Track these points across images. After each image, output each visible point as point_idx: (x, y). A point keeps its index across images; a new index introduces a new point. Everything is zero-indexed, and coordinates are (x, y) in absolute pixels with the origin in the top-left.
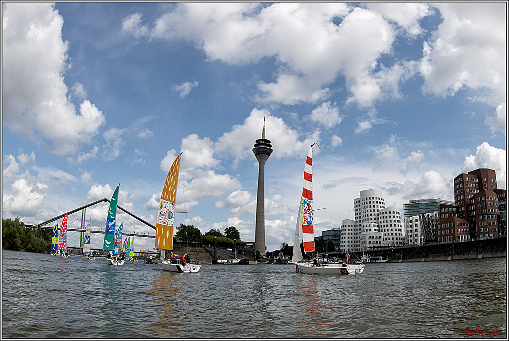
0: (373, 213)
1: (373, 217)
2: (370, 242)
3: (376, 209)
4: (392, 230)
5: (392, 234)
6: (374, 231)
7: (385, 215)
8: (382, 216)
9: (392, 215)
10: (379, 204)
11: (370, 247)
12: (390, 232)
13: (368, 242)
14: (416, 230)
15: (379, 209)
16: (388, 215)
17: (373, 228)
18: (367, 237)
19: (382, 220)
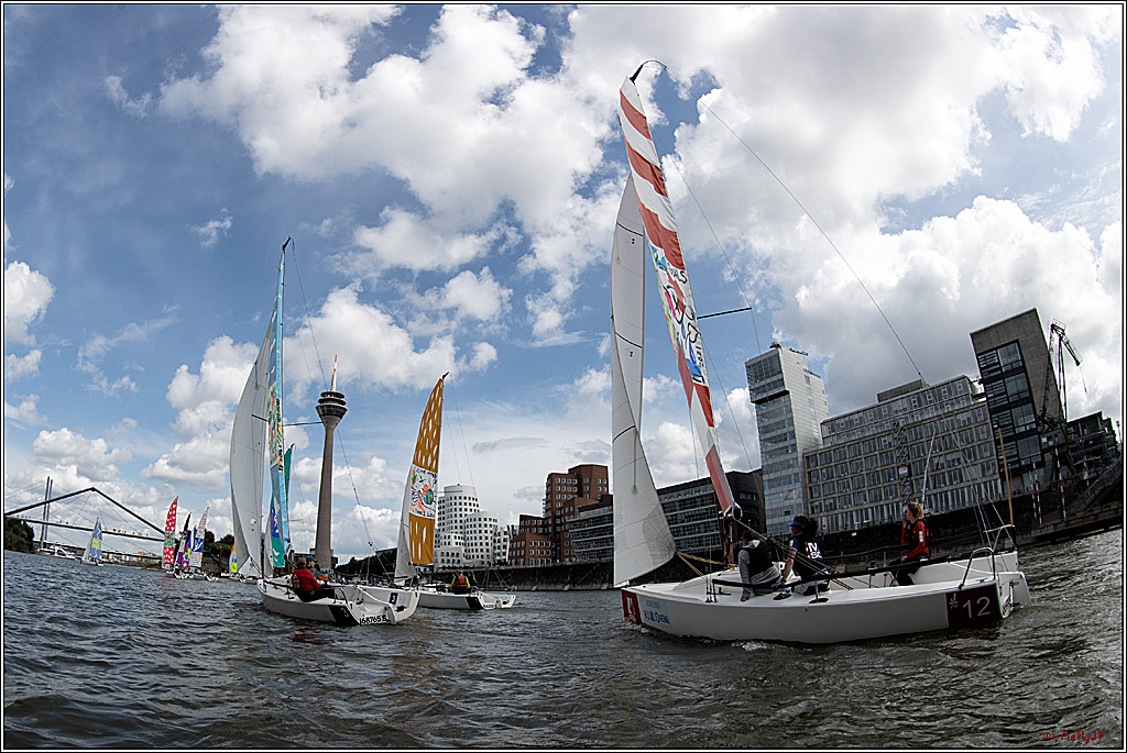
0: (458, 519)
1: (459, 524)
2: (443, 560)
3: (463, 513)
4: (481, 544)
5: (482, 550)
6: (454, 545)
7: (473, 523)
8: (469, 523)
9: (483, 523)
10: (468, 507)
11: (444, 568)
12: (479, 547)
13: (440, 561)
14: (505, 547)
15: (468, 513)
16: (478, 523)
17: (453, 541)
18: (439, 554)
19: (469, 529)
